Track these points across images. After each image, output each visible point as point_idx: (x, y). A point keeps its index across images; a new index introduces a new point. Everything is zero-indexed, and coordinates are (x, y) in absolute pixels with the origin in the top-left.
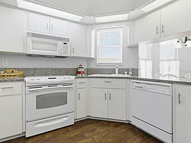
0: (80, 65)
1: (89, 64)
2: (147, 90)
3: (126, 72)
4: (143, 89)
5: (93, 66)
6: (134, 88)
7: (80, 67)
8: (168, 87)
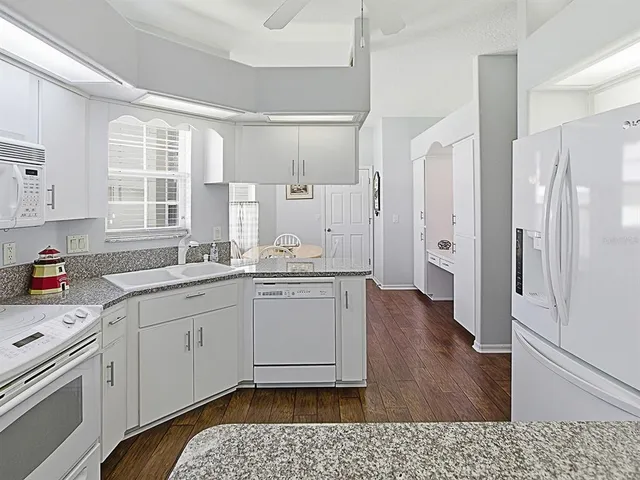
0: (44, 252)
1: (70, 238)
2: (292, 296)
3: (206, 257)
4: (283, 296)
5: (86, 245)
6: (262, 296)
7: (45, 257)
8: (330, 285)
